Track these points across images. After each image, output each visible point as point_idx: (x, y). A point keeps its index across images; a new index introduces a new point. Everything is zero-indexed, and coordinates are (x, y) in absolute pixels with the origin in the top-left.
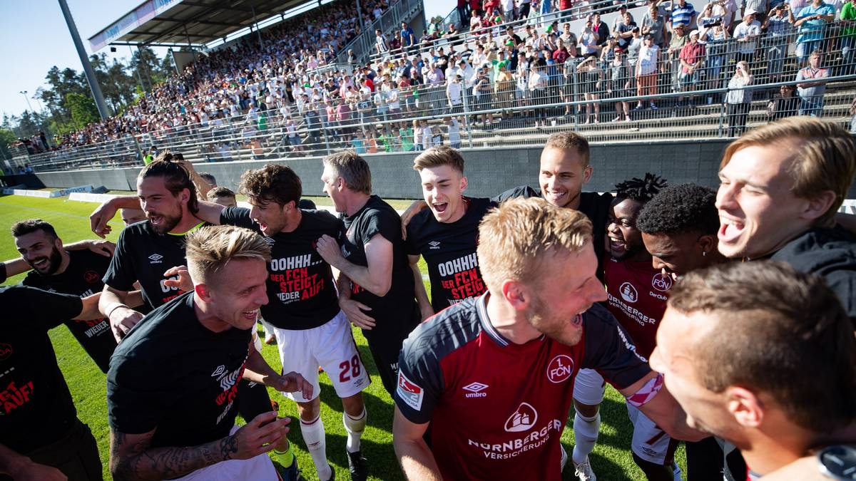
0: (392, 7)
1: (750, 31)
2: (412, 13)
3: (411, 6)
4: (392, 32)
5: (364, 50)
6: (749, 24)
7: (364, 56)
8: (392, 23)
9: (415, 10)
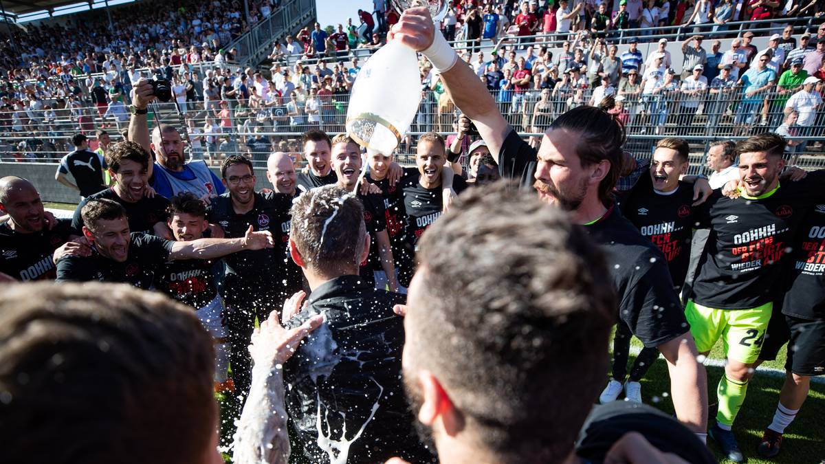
0: (283, 7)
1: (696, 86)
2: (304, 19)
3: (303, 10)
4: (282, 36)
5: (251, 52)
6: (697, 79)
7: (250, 58)
8: (283, 25)
9: (307, 16)
